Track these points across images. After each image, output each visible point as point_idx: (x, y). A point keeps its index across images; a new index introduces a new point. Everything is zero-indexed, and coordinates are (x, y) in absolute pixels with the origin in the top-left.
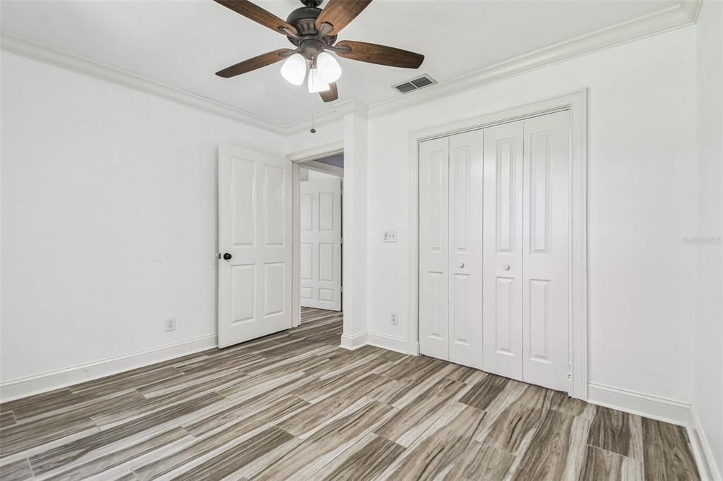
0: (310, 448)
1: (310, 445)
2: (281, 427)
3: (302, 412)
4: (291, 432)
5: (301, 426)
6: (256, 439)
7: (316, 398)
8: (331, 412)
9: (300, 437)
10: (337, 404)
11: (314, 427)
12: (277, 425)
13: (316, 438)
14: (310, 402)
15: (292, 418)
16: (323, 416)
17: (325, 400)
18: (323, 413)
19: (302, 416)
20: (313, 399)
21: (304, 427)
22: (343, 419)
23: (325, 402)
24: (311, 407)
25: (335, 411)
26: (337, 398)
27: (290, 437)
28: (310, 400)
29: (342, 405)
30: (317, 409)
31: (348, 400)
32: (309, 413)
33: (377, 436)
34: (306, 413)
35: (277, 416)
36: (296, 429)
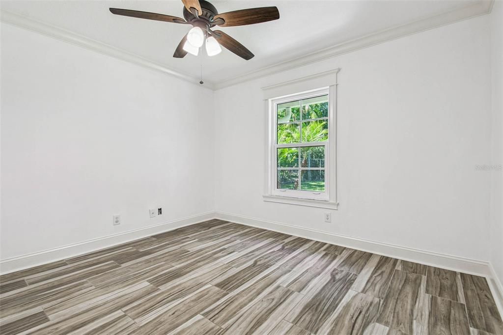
0: (205, 280)
1: (204, 281)
2: (225, 292)
3: (210, 305)
4: (217, 289)
5: (210, 293)
6: (240, 284)
7: (195, 323)
8: (185, 304)
9: (211, 285)
10: (176, 314)
11: (200, 292)
12: (228, 294)
13: (200, 285)
14: (202, 317)
15: (218, 299)
16: (193, 301)
17: (187, 320)
18: (192, 304)
19: (209, 301)
20: (199, 321)
21: (208, 292)
22: (177, 298)
23: (187, 317)
24: (202, 310)
25: (181, 306)
26: (173, 322)
27: (218, 285)
28: (203, 319)
29: (171, 313)
30: (196, 309)
31: (162, 320)
32: (204, 304)
33: (159, 287)
34: (206, 304)
35: (231, 301)
36: (214, 291)
